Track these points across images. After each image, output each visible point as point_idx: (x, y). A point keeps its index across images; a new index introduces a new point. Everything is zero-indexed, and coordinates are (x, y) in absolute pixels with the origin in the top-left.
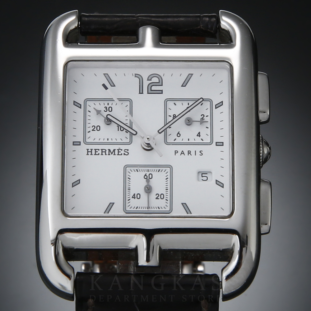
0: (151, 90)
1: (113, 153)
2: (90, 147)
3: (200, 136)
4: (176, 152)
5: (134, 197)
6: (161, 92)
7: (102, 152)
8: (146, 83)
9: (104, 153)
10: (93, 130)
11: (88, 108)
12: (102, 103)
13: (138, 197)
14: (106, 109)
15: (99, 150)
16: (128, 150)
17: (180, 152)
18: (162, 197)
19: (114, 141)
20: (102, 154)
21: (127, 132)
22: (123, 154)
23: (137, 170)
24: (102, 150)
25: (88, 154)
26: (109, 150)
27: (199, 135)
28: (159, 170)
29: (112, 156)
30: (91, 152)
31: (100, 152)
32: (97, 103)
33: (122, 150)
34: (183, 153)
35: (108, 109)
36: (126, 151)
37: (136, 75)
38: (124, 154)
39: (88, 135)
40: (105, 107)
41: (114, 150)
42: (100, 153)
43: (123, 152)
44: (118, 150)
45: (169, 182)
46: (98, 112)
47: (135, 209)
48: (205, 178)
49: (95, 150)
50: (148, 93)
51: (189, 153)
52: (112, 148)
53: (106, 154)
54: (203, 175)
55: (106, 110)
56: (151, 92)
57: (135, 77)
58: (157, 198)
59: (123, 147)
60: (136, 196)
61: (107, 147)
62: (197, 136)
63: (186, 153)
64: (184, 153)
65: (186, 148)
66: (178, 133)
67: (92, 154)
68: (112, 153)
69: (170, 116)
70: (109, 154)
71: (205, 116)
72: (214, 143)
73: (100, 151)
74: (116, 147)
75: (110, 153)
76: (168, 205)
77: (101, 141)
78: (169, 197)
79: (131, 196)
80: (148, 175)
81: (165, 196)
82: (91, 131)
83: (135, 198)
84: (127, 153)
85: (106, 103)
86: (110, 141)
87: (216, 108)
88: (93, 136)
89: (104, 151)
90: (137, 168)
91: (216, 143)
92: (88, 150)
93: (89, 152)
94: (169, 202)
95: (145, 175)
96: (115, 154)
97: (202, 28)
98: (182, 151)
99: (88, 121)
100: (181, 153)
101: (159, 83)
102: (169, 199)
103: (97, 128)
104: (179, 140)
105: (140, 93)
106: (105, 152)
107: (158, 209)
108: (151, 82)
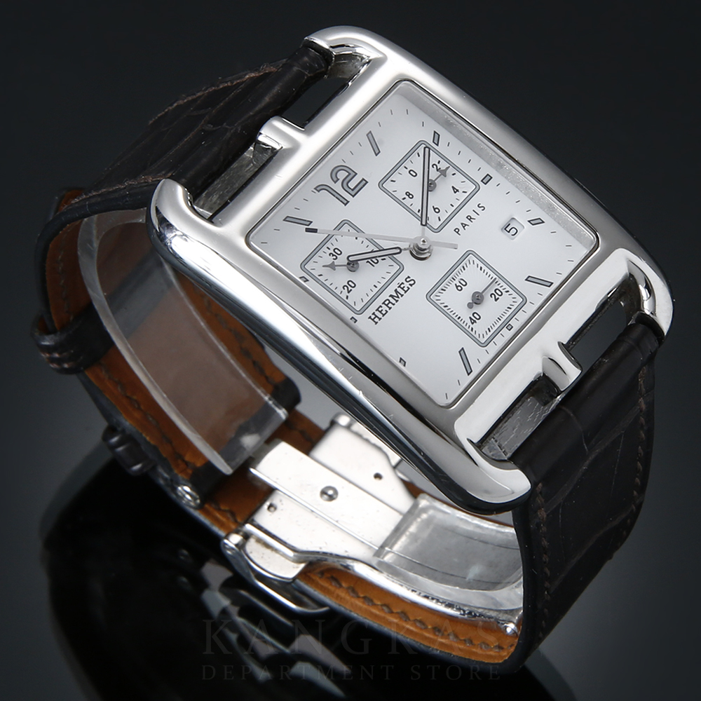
0: (353, 190)
1: (400, 296)
2: (369, 312)
3: (458, 191)
4: (457, 231)
5: (473, 322)
6: (364, 182)
7: (387, 305)
8: (338, 187)
9: (390, 305)
10: (349, 292)
11: (316, 273)
12: (321, 253)
13: (478, 317)
14: (333, 255)
15: (381, 307)
16: (409, 277)
17: (461, 228)
18: (500, 294)
19: (383, 282)
20: (390, 308)
21: (384, 259)
22: (410, 287)
23: (442, 290)
24: (384, 303)
25: (376, 323)
26: (391, 296)
27: (456, 191)
28: (463, 267)
29: (401, 299)
30: (376, 316)
31: (385, 308)
32: (316, 258)
33: (403, 283)
34: (464, 225)
35: (334, 254)
36: (408, 280)
37: (319, 188)
38: (411, 285)
39: (350, 301)
40: (330, 255)
41: (396, 291)
42: (388, 309)
43: (407, 285)
44: (399, 287)
45: (487, 270)
46: (332, 266)
47: (490, 334)
48: (513, 231)
49: (377, 310)
50: (353, 196)
51: (470, 218)
52: (391, 290)
53: (394, 304)
54: (508, 229)
55: (335, 257)
56: (355, 192)
57: (319, 191)
58: (496, 300)
59: (401, 279)
60: (474, 319)
61: (385, 296)
62: (455, 192)
63: (467, 222)
64: (466, 225)
65: (461, 217)
66: (435, 209)
67: (380, 319)
68: (398, 297)
69: (404, 199)
70: (397, 301)
71: (437, 164)
72: (481, 184)
73: (383, 305)
74: (394, 285)
75: (397, 299)
76: (515, 295)
77: (371, 294)
78: (505, 286)
79: (469, 323)
80: (458, 284)
81: (500, 289)
82: (348, 294)
83: (475, 321)
84: (412, 282)
85: (325, 249)
86: (379, 286)
87: (437, 145)
88: (358, 297)
89: (387, 302)
90: (439, 286)
91: (482, 181)
92: (370, 317)
93: (374, 319)
94: (511, 291)
95: (457, 287)
96: (402, 296)
97: (309, 75)
98: (462, 224)
99: (332, 287)
100: (464, 227)
101: (350, 174)
102: (508, 289)
103: (350, 286)
104: (444, 217)
105: (345, 205)
106: (390, 302)
107: (511, 311)
108: (340, 182)
